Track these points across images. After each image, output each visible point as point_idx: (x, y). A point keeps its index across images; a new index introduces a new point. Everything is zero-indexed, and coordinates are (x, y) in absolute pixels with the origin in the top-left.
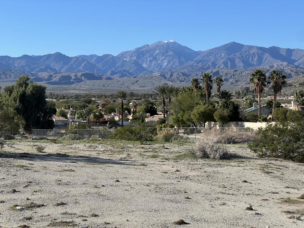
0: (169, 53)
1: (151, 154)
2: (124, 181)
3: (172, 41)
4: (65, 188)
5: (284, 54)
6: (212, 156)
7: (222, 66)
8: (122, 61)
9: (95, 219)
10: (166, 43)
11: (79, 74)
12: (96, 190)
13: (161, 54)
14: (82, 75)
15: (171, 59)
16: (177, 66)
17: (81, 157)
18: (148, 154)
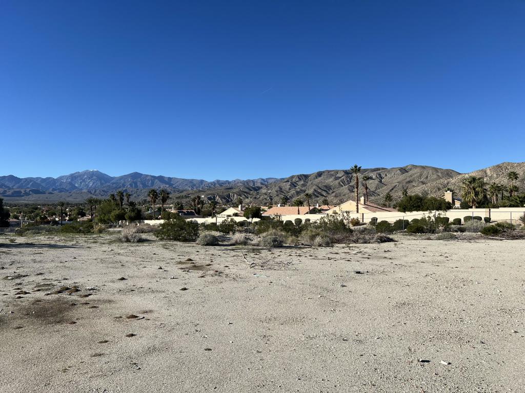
0: (94, 178)
1: (92, 241)
2: (80, 258)
3: (96, 170)
4: (40, 264)
5: (167, 180)
7: (129, 186)
8: (60, 182)
9: (66, 281)
10: (92, 171)
11: (28, 190)
12: (62, 264)
13: (88, 178)
14: (30, 191)
15: (95, 181)
16: (99, 186)
17: (44, 244)
18: (90, 241)
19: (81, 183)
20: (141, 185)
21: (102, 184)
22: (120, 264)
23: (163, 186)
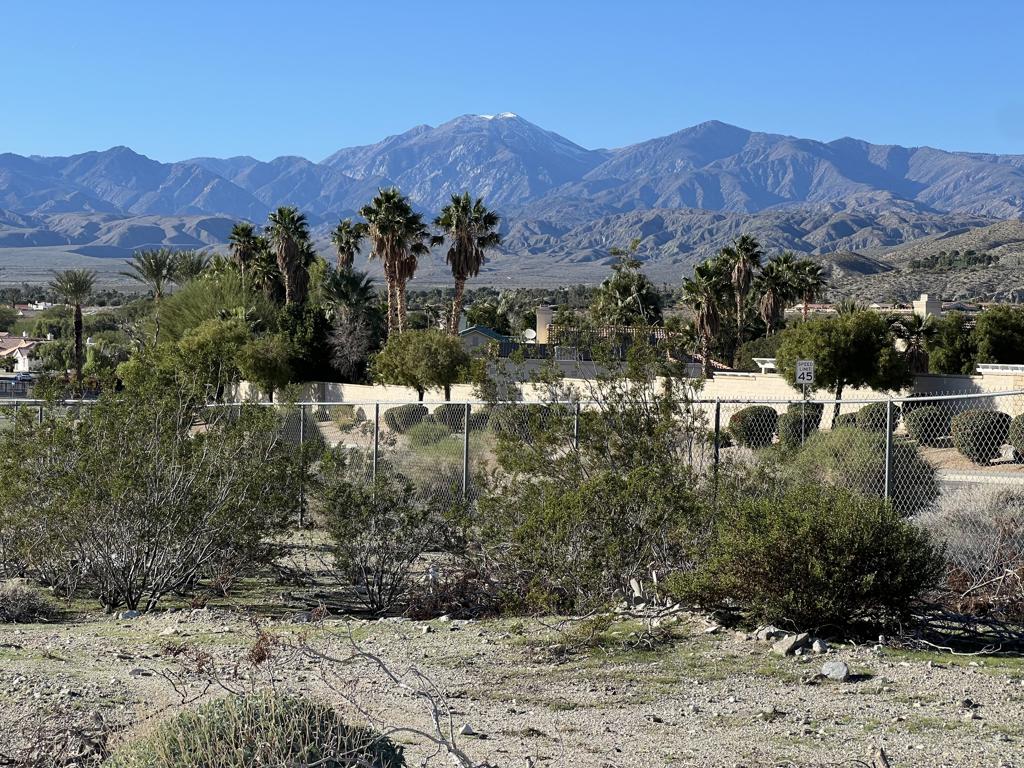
0: (499, 156)
3: (510, 115)
5: (881, 161)
7: (677, 201)
8: (339, 181)
10: (490, 121)
11: (191, 223)
13: (470, 157)
15: (506, 175)
16: (526, 199)
19: (436, 183)
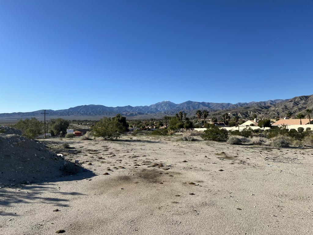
2: (162, 148)
3: (168, 101)
4: (144, 151)
5: (207, 104)
6: (189, 140)
7: (185, 109)
8: (151, 108)
9: (157, 161)
11: (136, 113)
12: (154, 151)
13: (164, 105)
15: (168, 107)
17: (145, 141)
18: (167, 139)
19: (161, 108)
20: (192, 108)
21: (171, 108)
22: (183, 153)
23: (205, 108)
